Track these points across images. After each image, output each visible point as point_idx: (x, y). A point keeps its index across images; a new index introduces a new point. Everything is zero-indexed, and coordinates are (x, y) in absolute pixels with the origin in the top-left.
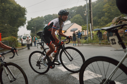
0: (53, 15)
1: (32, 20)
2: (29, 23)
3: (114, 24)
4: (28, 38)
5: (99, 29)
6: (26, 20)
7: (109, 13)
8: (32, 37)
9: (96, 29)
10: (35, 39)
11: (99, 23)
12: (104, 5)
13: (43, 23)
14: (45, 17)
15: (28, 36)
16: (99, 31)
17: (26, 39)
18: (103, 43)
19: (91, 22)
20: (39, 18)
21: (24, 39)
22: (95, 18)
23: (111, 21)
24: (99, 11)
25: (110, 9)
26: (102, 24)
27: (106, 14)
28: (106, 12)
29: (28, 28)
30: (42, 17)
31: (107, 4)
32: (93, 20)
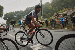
0: (20, 11)
1: (7, 14)
2: (5, 15)
3: (54, 17)
4: (4, 25)
5: (46, 20)
6: (3, 13)
7: (52, 11)
8: (7, 24)
9: (45, 19)
10: (9, 26)
11: (46, 16)
12: (49, 6)
13: (14, 16)
14: (15, 12)
15: (4, 24)
16: (46, 21)
17: (3, 25)
18: (49, 28)
19: (42, 16)
20: (11, 12)
21: (1, 25)
22: (45, 13)
23: (53, 15)
24: (46, 10)
25: (52, 8)
26: (48, 17)
27: (50, 11)
28: (50, 10)
29: (5, 19)
30: (13, 12)
31: (51, 5)
32: (43, 15)
